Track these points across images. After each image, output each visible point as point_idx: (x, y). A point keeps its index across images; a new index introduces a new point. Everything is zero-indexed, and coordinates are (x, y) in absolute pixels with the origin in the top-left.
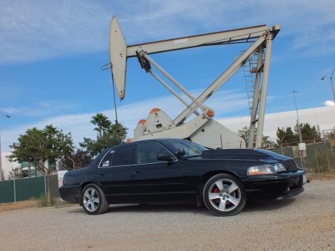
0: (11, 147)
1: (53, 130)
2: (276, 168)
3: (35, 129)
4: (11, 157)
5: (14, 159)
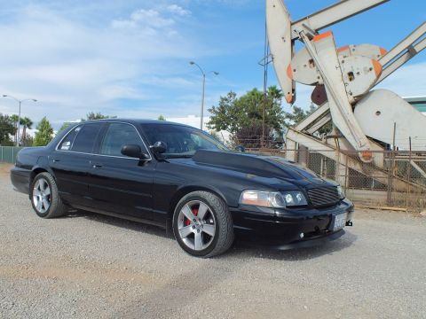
0: (210, 110)
1: (277, 92)
3: (255, 90)
4: (211, 123)
5: (212, 126)
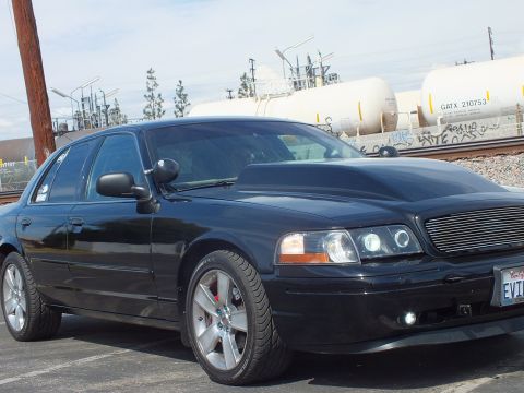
2: (373, 243)
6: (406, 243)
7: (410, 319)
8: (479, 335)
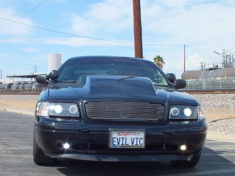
2: (58, 109)
6: (75, 112)
7: (66, 146)
8: (103, 160)
